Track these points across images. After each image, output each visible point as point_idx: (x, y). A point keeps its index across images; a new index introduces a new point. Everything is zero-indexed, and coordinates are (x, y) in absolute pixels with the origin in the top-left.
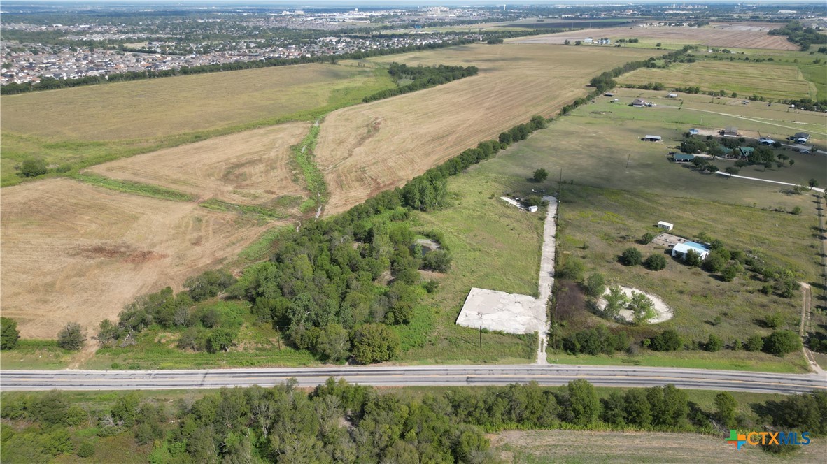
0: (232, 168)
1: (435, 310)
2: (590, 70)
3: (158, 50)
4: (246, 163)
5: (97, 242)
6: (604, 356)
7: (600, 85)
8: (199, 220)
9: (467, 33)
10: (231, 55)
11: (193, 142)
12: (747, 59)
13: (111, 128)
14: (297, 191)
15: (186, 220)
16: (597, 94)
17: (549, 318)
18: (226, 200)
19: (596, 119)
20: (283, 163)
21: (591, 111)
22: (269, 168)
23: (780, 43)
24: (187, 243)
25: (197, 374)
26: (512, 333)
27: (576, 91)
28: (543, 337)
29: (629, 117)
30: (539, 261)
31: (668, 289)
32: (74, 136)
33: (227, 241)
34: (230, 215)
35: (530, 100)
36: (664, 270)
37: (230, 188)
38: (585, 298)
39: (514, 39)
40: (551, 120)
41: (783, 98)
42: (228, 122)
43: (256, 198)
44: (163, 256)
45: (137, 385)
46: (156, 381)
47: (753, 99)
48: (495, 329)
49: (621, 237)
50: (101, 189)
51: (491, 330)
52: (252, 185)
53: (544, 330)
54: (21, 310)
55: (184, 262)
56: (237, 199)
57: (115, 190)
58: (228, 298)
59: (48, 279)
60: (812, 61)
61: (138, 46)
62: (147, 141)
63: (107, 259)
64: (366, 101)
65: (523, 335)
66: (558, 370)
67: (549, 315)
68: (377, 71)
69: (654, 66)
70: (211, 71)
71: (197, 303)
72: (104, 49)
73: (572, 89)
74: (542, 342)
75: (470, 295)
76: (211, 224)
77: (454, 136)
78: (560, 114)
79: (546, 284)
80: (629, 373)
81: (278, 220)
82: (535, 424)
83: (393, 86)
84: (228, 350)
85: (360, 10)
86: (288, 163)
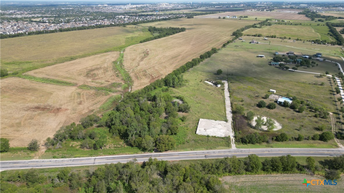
0: (89, 71)
1: (186, 128)
2: (231, 29)
3: (47, 21)
4: (95, 69)
5: (36, 105)
6: (258, 144)
7: (237, 35)
8: (79, 94)
9: (178, 14)
10: (79, 23)
11: (70, 61)
12: (291, 24)
13: (33, 55)
14: (119, 81)
15: (73, 94)
16: (236, 39)
18: (89, 85)
19: (237, 49)
20: (111, 69)
21: (234, 45)
22: (105, 71)
23: (303, 18)
24: (76, 104)
25: (91, 159)
26: (219, 136)
27: (227, 37)
28: (232, 138)
29: (250, 48)
30: (225, 107)
31: (278, 117)
32: (17, 59)
33: (93, 102)
34: (92, 92)
35: (209, 41)
36: (275, 109)
37: (90, 80)
38: (246, 121)
39: (198, 16)
40: (219, 49)
41: (309, 39)
42: (84, 52)
43: (102, 84)
44: (66, 110)
45: (66, 165)
46: (73, 163)
47: (297, 40)
48: (212, 135)
49: (256, 96)
50: (33, 81)
51: (211, 136)
52: (99, 78)
53: (232, 135)
54: (8, 135)
55: (76, 112)
56: (94, 85)
57: (40, 82)
58: (98, 126)
59: (18, 121)
60: (316, 25)
61: (38, 20)
62: (50, 60)
63: (42, 112)
64: (141, 42)
65: (224, 137)
66: (241, 151)
67: (233, 129)
68: (143, 30)
69: (256, 27)
70: (72, 30)
71: (85, 129)
72: (23, 21)
73: (225, 37)
74: (232, 140)
75: (200, 122)
76: (85, 95)
77: (180, 57)
78: (222, 47)
79: (229, 116)
80: (269, 151)
81: (113, 93)
82: (236, 173)
83: (151, 36)
84: (103, 148)
85: (131, 4)
86: (113, 69)
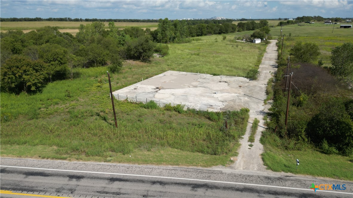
16: (300, 22)
17: (271, 96)
26: (197, 108)
28: (257, 118)
40: (272, 27)
53: (260, 109)
65: (218, 114)
74: (255, 125)
75: (159, 75)
78: (278, 26)
79: (267, 71)
